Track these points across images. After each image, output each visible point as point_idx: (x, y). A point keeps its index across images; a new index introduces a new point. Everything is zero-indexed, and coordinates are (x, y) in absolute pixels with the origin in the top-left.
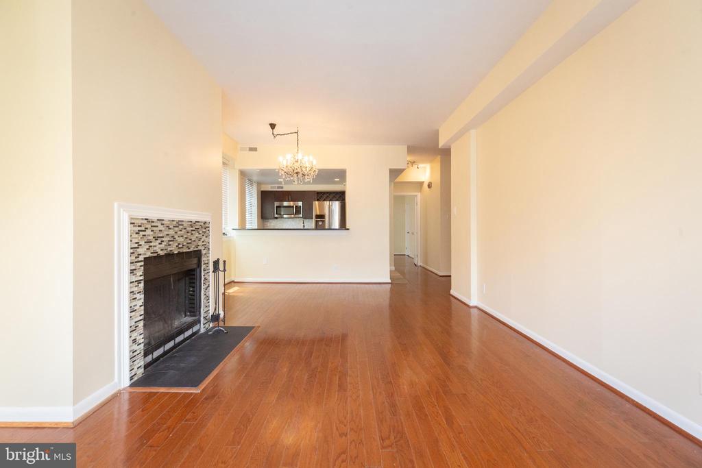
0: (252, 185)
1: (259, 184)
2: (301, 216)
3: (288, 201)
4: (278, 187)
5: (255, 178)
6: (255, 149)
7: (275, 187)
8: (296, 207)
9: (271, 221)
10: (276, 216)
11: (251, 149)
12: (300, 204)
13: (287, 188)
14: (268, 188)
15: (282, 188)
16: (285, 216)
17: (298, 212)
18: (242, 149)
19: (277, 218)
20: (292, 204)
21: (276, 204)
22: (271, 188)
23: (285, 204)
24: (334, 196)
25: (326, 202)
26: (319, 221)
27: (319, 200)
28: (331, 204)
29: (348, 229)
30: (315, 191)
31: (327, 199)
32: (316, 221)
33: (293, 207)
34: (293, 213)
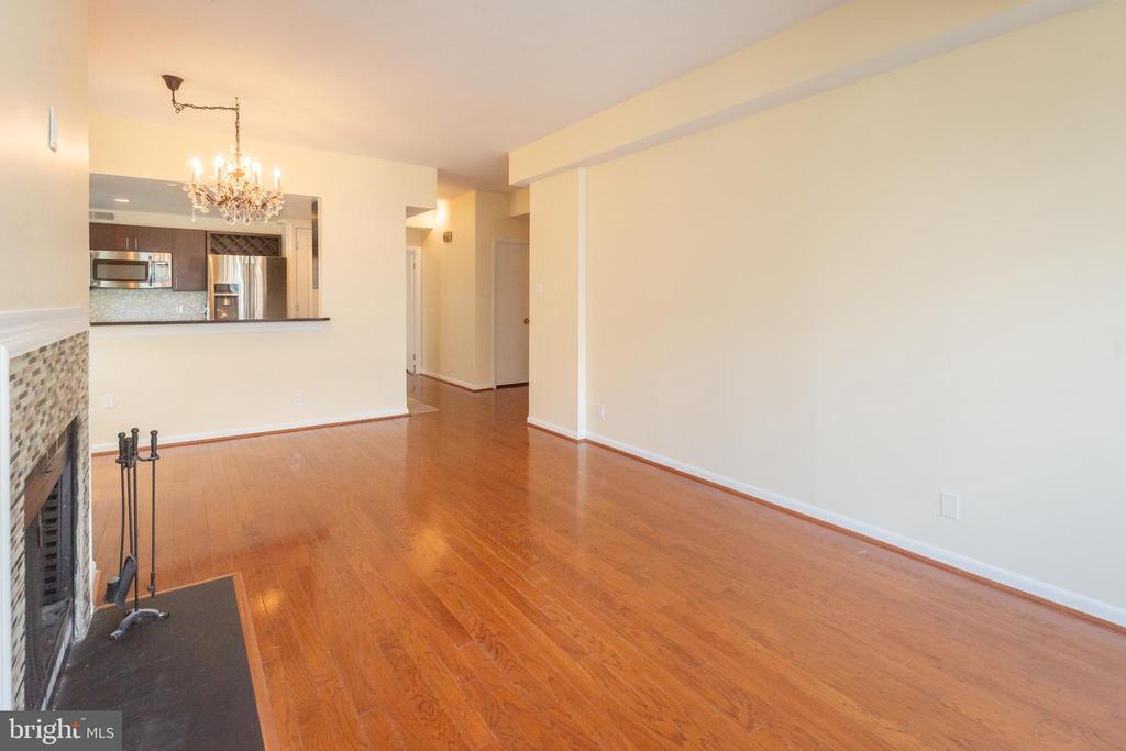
3: (132, 250)
4: (100, 215)
15: (111, 216)
24: (252, 245)
25: (237, 257)
26: (223, 297)
27: (214, 251)
28: (252, 262)
29: (328, 319)
30: (206, 232)
31: (235, 249)
32: (216, 297)
33: (144, 263)
34: (143, 279)
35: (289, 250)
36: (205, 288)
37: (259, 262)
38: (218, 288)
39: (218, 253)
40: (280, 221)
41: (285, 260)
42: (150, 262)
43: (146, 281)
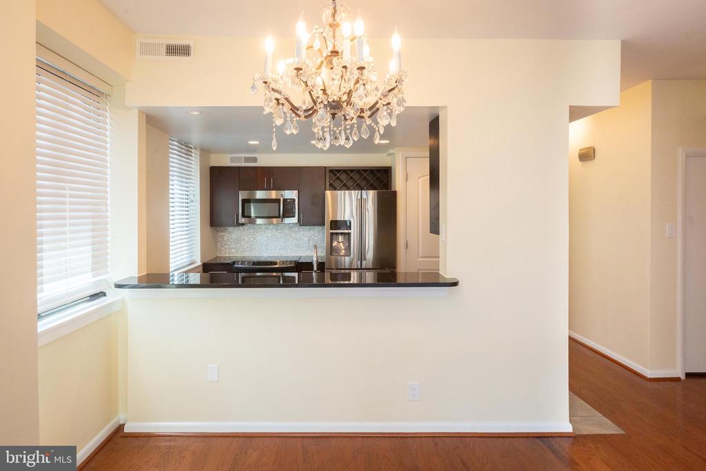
0: (188, 153)
1: (205, 152)
2: (295, 220)
3: (269, 189)
4: (247, 160)
5: (196, 138)
6: (183, 51)
7: (239, 159)
8: (285, 200)
9: (231, 229)
10: (242, 220)
11: (173, 50)
12: (291, 194)
13: (265, 160)
14: (225, 161)
15: (255, 160)
16: (259, 221)
17: (288, 213)
18: (147, 49)
19: (243, 224)
20: (273, 194)
21: (242, 195)
22: (232, 160)
23: (260, 194)
24: (365, 178)
25: (353, 191)
26: (337, 234)
27: (333, 187)
28: (364, 196)
29: (455, 284)
30: (325, 168)
31: (350, 183)
32: (331, 234)
33: (277, 201)
34: (277, 215)
35: (399, 183)
36: (323, 224)
37: (370, 196)
38: (335, 224)
39: (335, 189)
40: (391, 151)
41: (395, 193)
42: (282, 199)
43: (279, 217)
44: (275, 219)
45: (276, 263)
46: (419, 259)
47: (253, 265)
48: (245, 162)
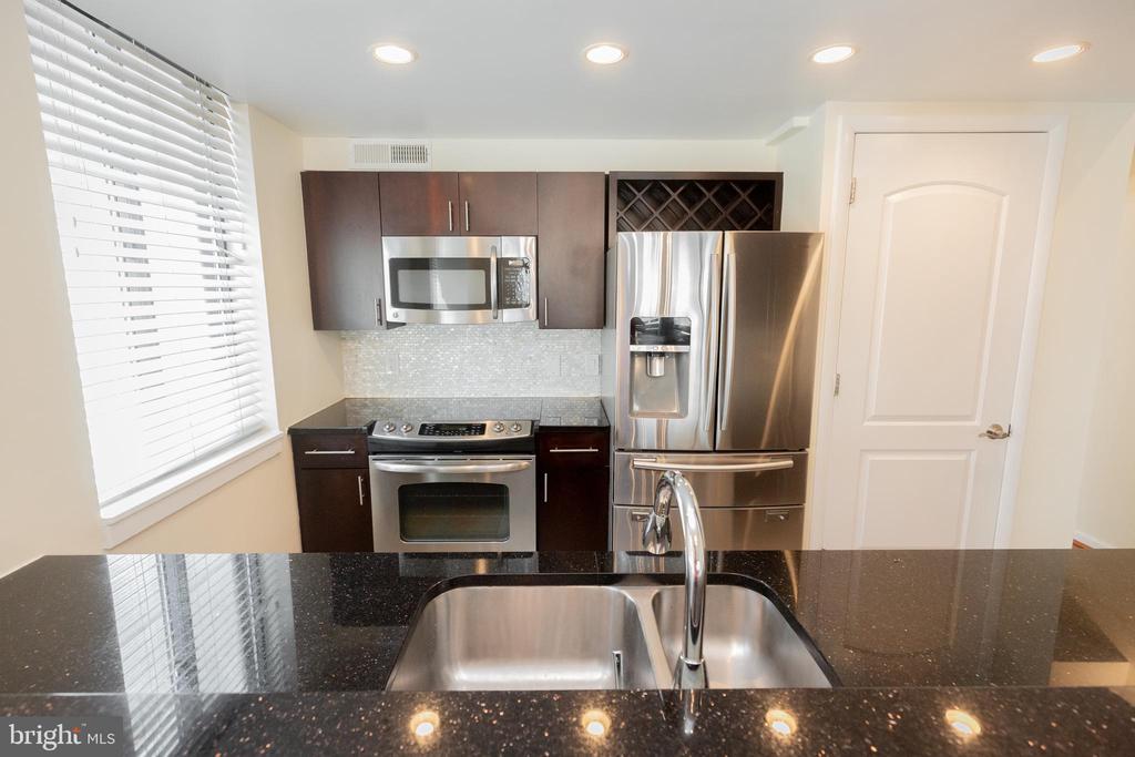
2: (528, 314)
3: (457, 231)
4: (400, 153)
7: (378, 151)
8: (502, 262)
10: (392, 313)
12: (518, 248)
13: (446, 156)
14: (342, 155)
15: (421, 154)
17: (505, 297)
19: (396, 326)
22: (362, 152)
23: (446, 247)
26: (650, 355)
30: (607, 175)
32: (633, 354)
33: (481, 264)
34: (483, 301)
35: (828, 209)
36: (602, 319)
42: (493, 261)
43: (487, 306)
44: (479, 312)
45: (481, 429)
46: (866, 423)
47: (421, 433)
48: (394, 159)
